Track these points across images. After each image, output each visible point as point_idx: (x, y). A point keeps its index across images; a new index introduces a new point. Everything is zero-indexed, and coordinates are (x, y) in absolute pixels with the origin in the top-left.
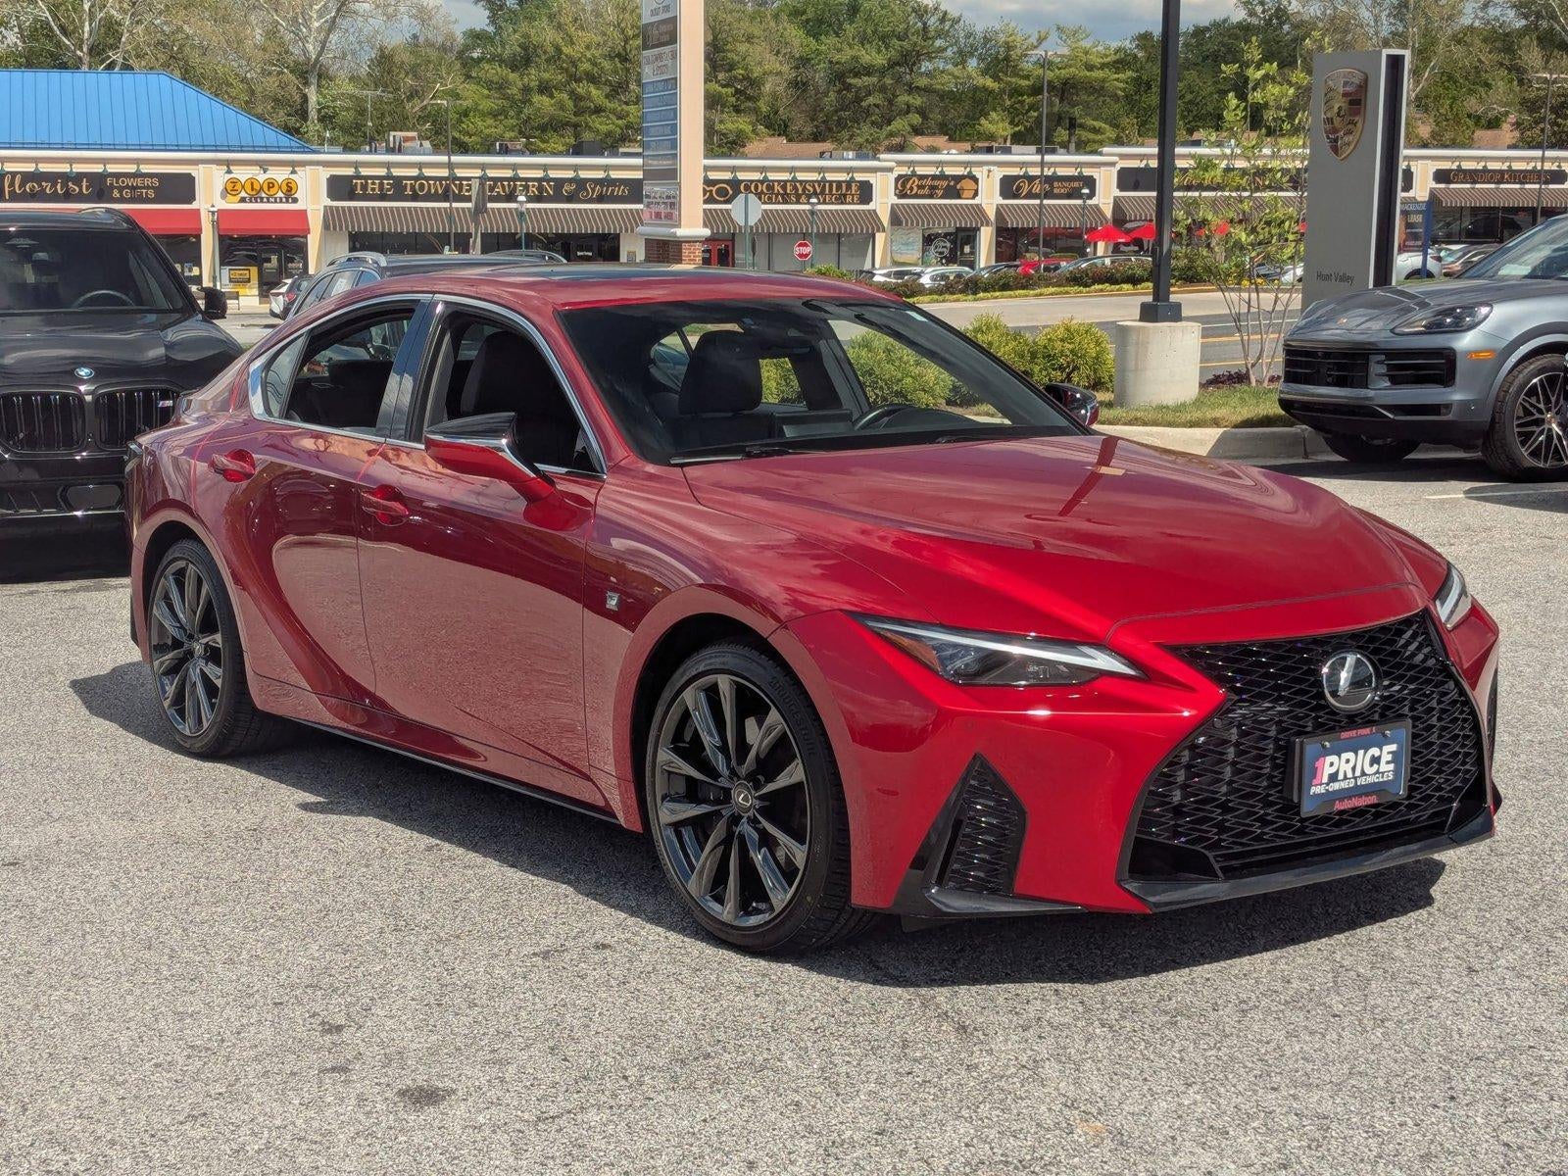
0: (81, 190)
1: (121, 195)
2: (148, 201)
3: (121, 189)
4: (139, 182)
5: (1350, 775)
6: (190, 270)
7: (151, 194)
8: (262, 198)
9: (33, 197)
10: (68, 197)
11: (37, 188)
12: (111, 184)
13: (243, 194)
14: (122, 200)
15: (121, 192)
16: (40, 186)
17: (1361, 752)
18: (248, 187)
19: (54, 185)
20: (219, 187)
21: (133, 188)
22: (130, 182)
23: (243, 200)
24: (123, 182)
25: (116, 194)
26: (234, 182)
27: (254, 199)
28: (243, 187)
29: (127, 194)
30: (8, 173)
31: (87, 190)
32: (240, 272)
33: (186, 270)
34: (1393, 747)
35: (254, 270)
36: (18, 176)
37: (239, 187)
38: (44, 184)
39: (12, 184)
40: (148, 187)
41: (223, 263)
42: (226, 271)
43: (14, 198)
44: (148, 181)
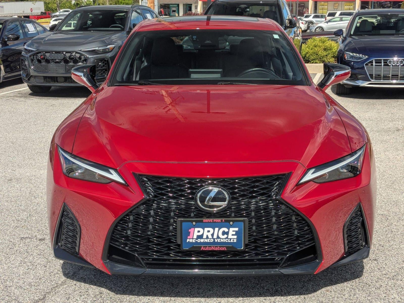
5: (210, 237)
17: (217, 229)
34: (237, 229)
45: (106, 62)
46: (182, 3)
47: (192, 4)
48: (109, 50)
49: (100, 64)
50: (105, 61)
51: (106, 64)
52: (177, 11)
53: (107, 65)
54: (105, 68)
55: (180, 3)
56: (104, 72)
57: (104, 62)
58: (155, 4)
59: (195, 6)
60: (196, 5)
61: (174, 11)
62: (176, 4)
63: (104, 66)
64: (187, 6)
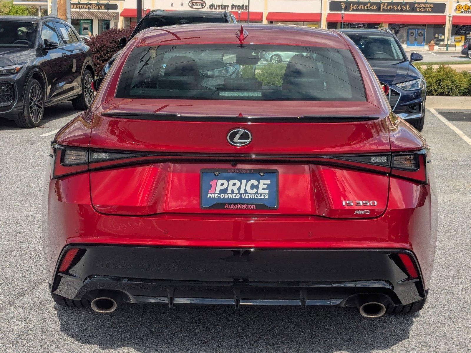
0: (406, 8)
1: (420, 10)
2: (428, 12)
3: (420, 8)
4: (426, 5)
6: (441, 37)
7: (430, 10)
8: (469, 12)
9: (390, 10)
10: (402, 11)
11: (392, 8)
12: (417, 7)
13: (462, 10)
14: (420, 12)
15: (420, 9)
16: (393, 7)
18: (464, 8)
19: (397, 7)
20: (454, 7)
21: (424, 8)
22: (423, 6)
23: (462, 12)
24: (421, 6)
25: (418, 10)
26: (460, 6)
27: (466, 12)
28: (463, 8)
29: (422, 10)
30: (382, 2)
31: (408, 8)
32: (458, 37)
33: (439, 37)
35: (463, 37)
36: (386, 4)
37: (461, 8)
38: (394, 6)
39: (384, 6)
40: (429, 8)
41: (452, 34)
42: (453, 37)
43: (384, 11)
44: (429, 6)
45: (11, 86)
46: (97, 19)
47: (110, 20)
48: (15, 71)
49: (3, 88)
50: (10, 84)
51: (10, 88)
52: (90, 29)
53: (12, 90)
54: (9, 93)
55: (93, 18)
56: (8, 98)
57: (8, 86)
58: (68, 17)
59: (115, 23)
60: (116, 21)
61: (86, 29)
62: (88, 20)
63: (8, 90)
64: (104, 22)
